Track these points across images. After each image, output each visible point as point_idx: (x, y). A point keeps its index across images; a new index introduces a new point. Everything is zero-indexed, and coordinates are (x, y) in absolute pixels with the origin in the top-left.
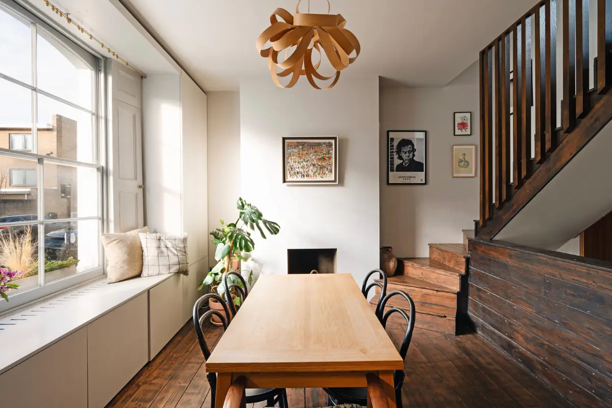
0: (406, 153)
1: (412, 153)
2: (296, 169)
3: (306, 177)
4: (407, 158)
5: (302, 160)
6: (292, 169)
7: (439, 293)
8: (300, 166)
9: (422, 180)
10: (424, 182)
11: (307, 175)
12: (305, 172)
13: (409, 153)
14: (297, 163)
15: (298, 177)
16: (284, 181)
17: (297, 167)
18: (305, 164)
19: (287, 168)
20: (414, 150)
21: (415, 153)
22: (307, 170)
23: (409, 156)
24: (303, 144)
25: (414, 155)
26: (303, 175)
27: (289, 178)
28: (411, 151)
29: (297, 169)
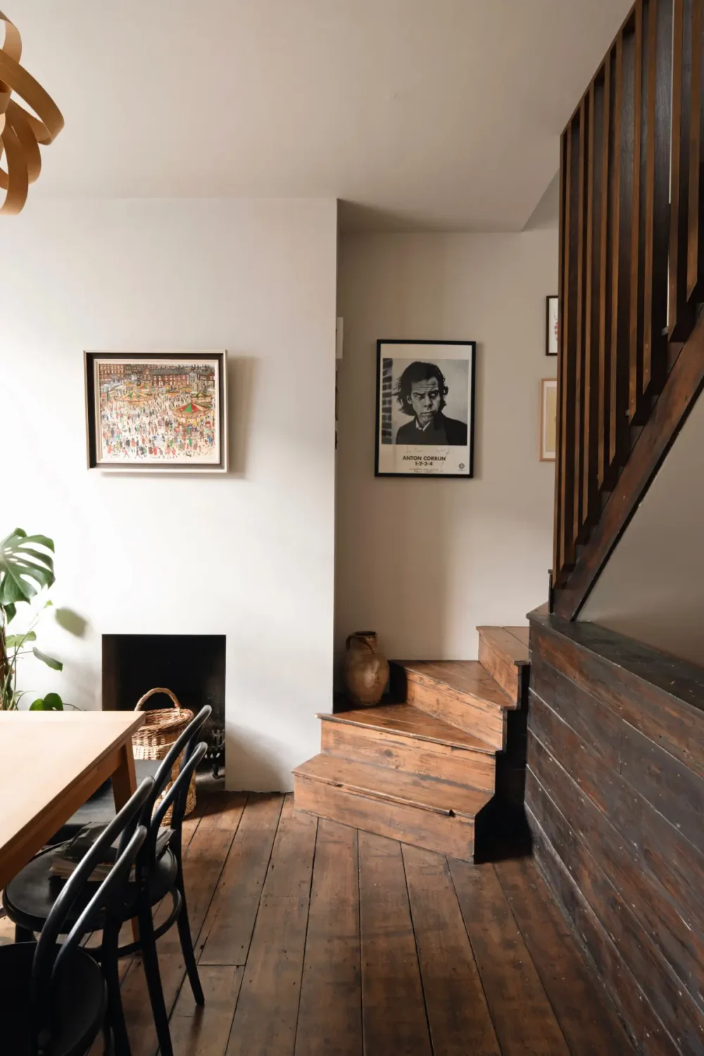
0: (422, 396)
1: (438, 398)
2: (123, 434)
3: (148, 453)
4: (425, 410)
5: (138, 411)
6: (112, 432)
7: (457, 753)
8: (133, 426)
9: (461, 466)
10: (466, 471)
11: (150, 449)
12: (147, 440)
13: (431, 397)
14: (125, 418)
15: (130, 453)
16: (93, 463)
17: (127, 428)
18: (146, 420)
19: (101, 429)
20: (443, 390)
21: (447, 399)
22: (151, 436)
23: (430, 406)
24: (139, 371)
25: (442, 404)
26: (142, 449)
27: (104, 456)
28: (435, 392)
29: (127, 434)
